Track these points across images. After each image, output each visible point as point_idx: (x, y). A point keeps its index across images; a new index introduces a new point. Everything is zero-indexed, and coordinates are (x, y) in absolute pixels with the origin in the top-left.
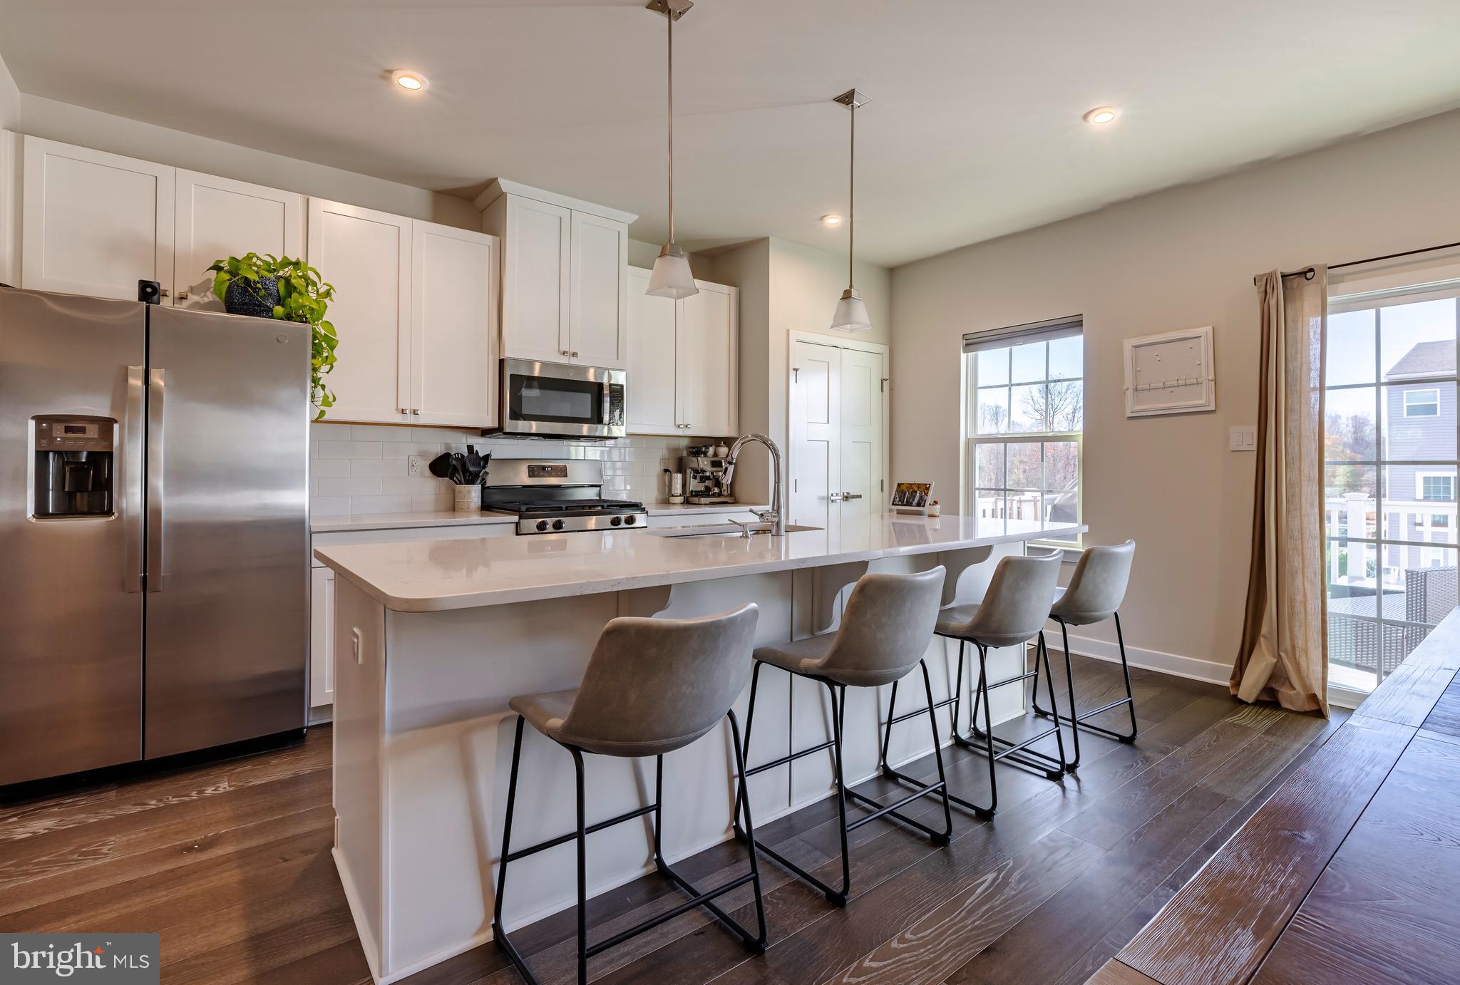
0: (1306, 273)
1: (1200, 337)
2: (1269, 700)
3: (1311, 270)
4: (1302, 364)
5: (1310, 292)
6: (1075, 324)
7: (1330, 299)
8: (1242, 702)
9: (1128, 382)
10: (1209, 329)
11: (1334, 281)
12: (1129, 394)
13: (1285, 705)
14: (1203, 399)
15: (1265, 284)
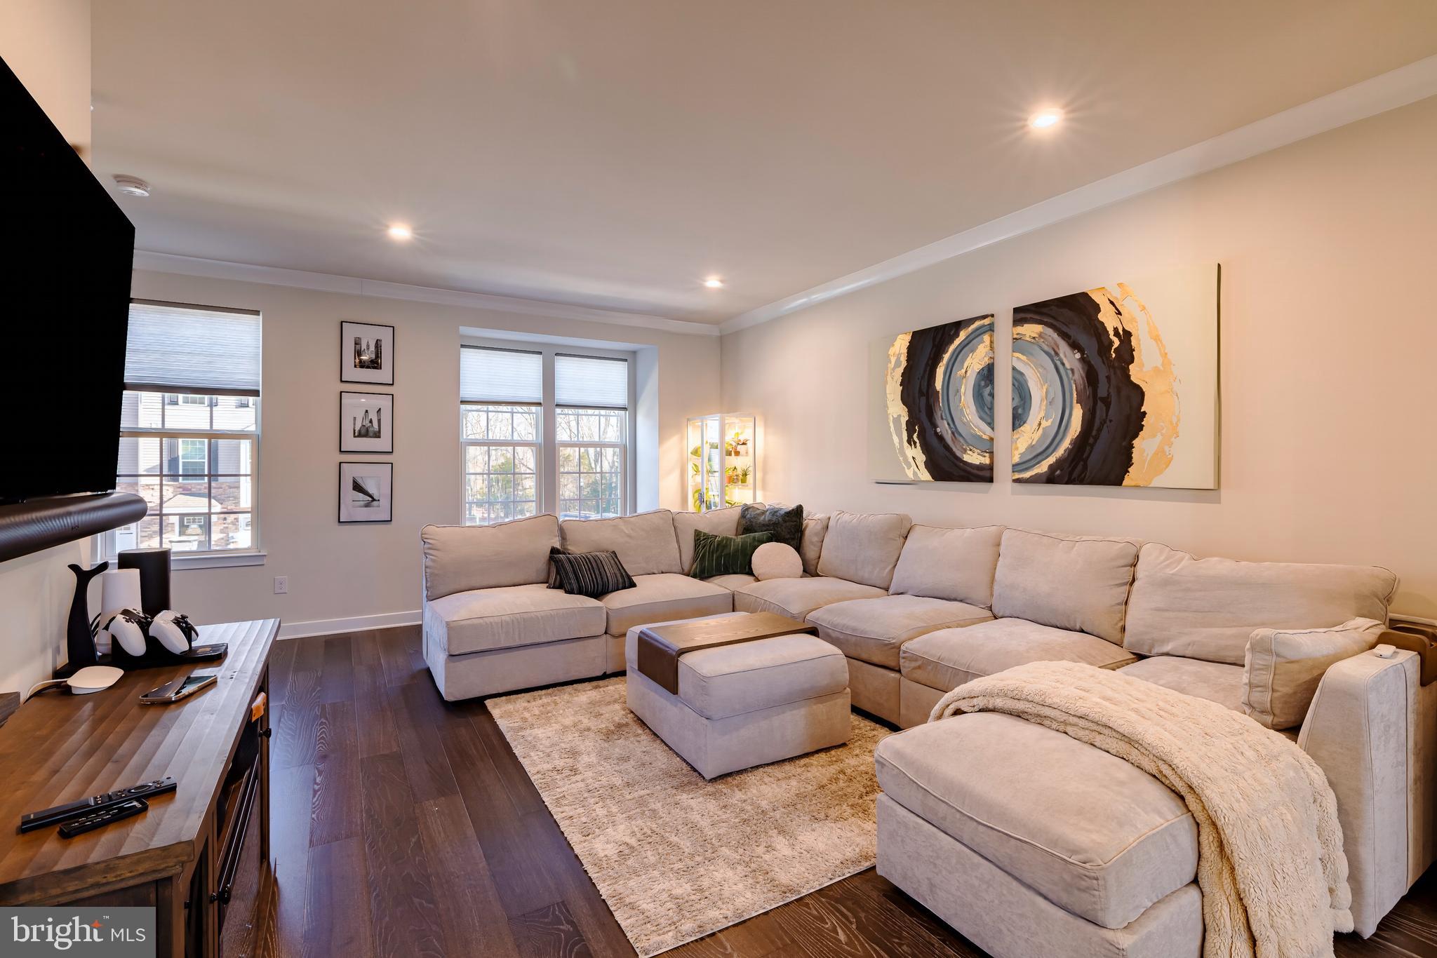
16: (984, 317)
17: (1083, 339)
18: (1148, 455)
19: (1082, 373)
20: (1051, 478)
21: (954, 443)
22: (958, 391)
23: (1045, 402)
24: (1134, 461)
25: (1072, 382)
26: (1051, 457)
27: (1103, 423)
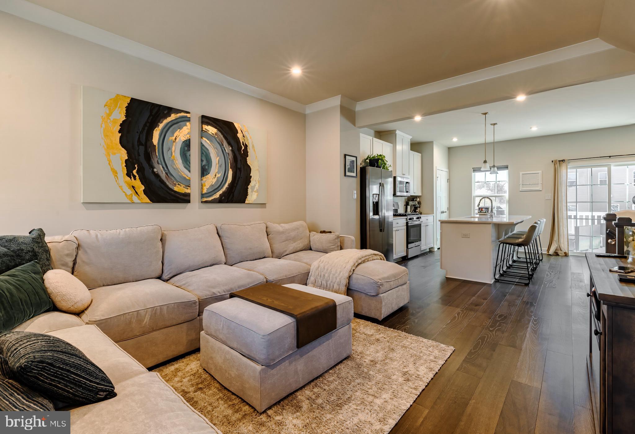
0: (563, 161)
1: (539, 173)
2: (556, 254)
3: (564, 160)
4: (562, 181)
5: (564, 165)
6: (506, 167)
7: (568, 167)
8: (550, 255)
9: (521, 183)
10: (541, 171)
11: (569, 163)
12: (521, 185)
13: (560, 255)
14: (539, 188)
15: (554, 162)
16: (206, 202)
17: (153, 178)
18: (118, 110)
19: (153, 161)
20: (169, 110)
21: (167, 180)
22: (169, 149)
23: (218, 165)
24: (125, 109)
25: (158, 157)
26: (220, 191)
27: (142, 132)
